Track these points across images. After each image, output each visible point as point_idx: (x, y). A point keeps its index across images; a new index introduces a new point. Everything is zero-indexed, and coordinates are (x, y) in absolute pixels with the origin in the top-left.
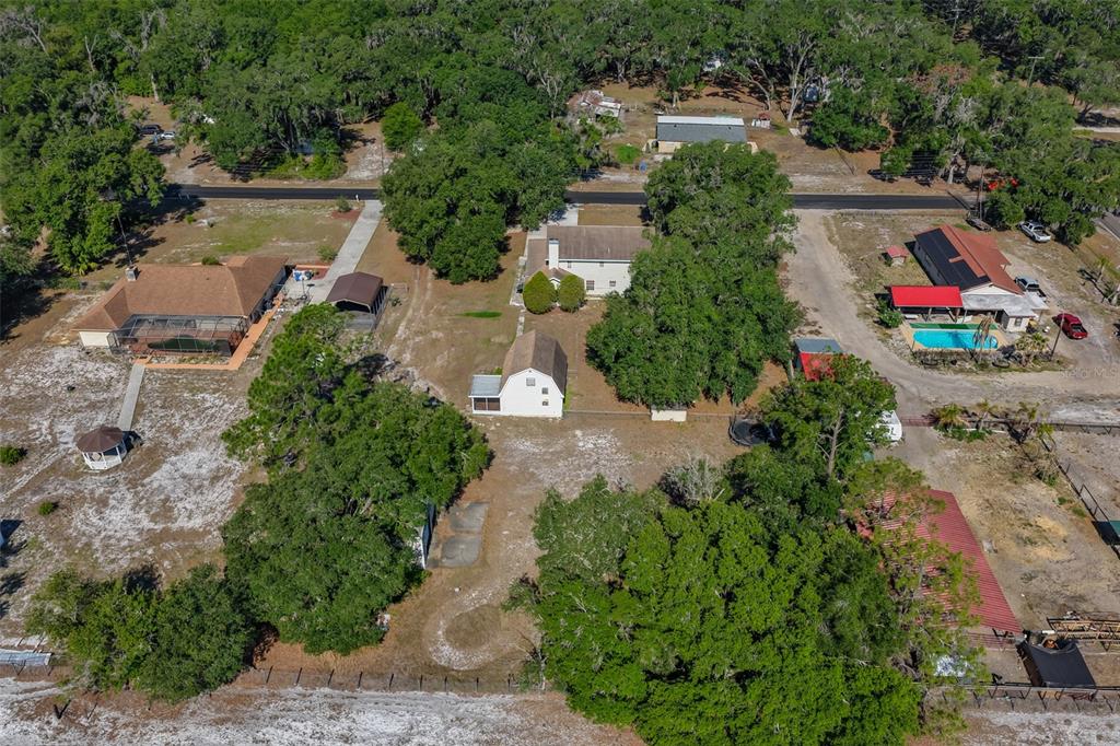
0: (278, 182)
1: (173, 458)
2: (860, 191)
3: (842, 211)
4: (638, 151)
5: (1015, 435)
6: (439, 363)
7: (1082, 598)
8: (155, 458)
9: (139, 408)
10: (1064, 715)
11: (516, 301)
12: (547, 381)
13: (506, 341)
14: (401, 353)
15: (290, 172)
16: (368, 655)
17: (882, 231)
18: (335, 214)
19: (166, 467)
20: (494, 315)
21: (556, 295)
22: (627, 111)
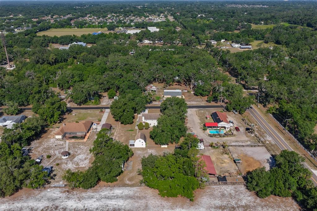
1: (77, 156)
2: (203, 105)
3: (200, 109)
4: (160, 97)
5: (224, 147)
6: (123, 139)
7: (229, 171)
8: (74, 156)
9: (69, 148)
10: (222, 186)
11: (137, 128)
12: (143, 141)
13: (135, 135)
14: (116, 138)
15: (89, 104)
16: (115, 183)
17: (207, 112)
18: (99, 112)
19: (76, 158)
20: (133, 130)
21: (144, 126)
22: (158, 89)
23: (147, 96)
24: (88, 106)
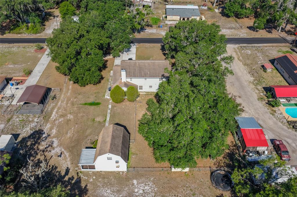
0: (16, 35)
3: (241, 45)
4: (159, 19)
11: (107, 96)
17: (258, 54)
20: (98, 104)
21: (125, 94)
22: (154, 3)
23: (134, 17)
24: (19, 36)
